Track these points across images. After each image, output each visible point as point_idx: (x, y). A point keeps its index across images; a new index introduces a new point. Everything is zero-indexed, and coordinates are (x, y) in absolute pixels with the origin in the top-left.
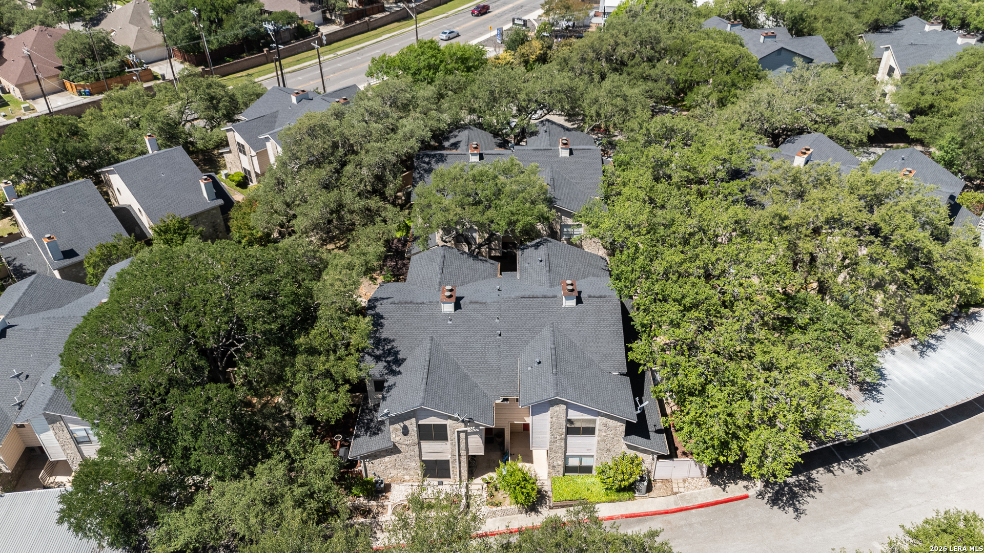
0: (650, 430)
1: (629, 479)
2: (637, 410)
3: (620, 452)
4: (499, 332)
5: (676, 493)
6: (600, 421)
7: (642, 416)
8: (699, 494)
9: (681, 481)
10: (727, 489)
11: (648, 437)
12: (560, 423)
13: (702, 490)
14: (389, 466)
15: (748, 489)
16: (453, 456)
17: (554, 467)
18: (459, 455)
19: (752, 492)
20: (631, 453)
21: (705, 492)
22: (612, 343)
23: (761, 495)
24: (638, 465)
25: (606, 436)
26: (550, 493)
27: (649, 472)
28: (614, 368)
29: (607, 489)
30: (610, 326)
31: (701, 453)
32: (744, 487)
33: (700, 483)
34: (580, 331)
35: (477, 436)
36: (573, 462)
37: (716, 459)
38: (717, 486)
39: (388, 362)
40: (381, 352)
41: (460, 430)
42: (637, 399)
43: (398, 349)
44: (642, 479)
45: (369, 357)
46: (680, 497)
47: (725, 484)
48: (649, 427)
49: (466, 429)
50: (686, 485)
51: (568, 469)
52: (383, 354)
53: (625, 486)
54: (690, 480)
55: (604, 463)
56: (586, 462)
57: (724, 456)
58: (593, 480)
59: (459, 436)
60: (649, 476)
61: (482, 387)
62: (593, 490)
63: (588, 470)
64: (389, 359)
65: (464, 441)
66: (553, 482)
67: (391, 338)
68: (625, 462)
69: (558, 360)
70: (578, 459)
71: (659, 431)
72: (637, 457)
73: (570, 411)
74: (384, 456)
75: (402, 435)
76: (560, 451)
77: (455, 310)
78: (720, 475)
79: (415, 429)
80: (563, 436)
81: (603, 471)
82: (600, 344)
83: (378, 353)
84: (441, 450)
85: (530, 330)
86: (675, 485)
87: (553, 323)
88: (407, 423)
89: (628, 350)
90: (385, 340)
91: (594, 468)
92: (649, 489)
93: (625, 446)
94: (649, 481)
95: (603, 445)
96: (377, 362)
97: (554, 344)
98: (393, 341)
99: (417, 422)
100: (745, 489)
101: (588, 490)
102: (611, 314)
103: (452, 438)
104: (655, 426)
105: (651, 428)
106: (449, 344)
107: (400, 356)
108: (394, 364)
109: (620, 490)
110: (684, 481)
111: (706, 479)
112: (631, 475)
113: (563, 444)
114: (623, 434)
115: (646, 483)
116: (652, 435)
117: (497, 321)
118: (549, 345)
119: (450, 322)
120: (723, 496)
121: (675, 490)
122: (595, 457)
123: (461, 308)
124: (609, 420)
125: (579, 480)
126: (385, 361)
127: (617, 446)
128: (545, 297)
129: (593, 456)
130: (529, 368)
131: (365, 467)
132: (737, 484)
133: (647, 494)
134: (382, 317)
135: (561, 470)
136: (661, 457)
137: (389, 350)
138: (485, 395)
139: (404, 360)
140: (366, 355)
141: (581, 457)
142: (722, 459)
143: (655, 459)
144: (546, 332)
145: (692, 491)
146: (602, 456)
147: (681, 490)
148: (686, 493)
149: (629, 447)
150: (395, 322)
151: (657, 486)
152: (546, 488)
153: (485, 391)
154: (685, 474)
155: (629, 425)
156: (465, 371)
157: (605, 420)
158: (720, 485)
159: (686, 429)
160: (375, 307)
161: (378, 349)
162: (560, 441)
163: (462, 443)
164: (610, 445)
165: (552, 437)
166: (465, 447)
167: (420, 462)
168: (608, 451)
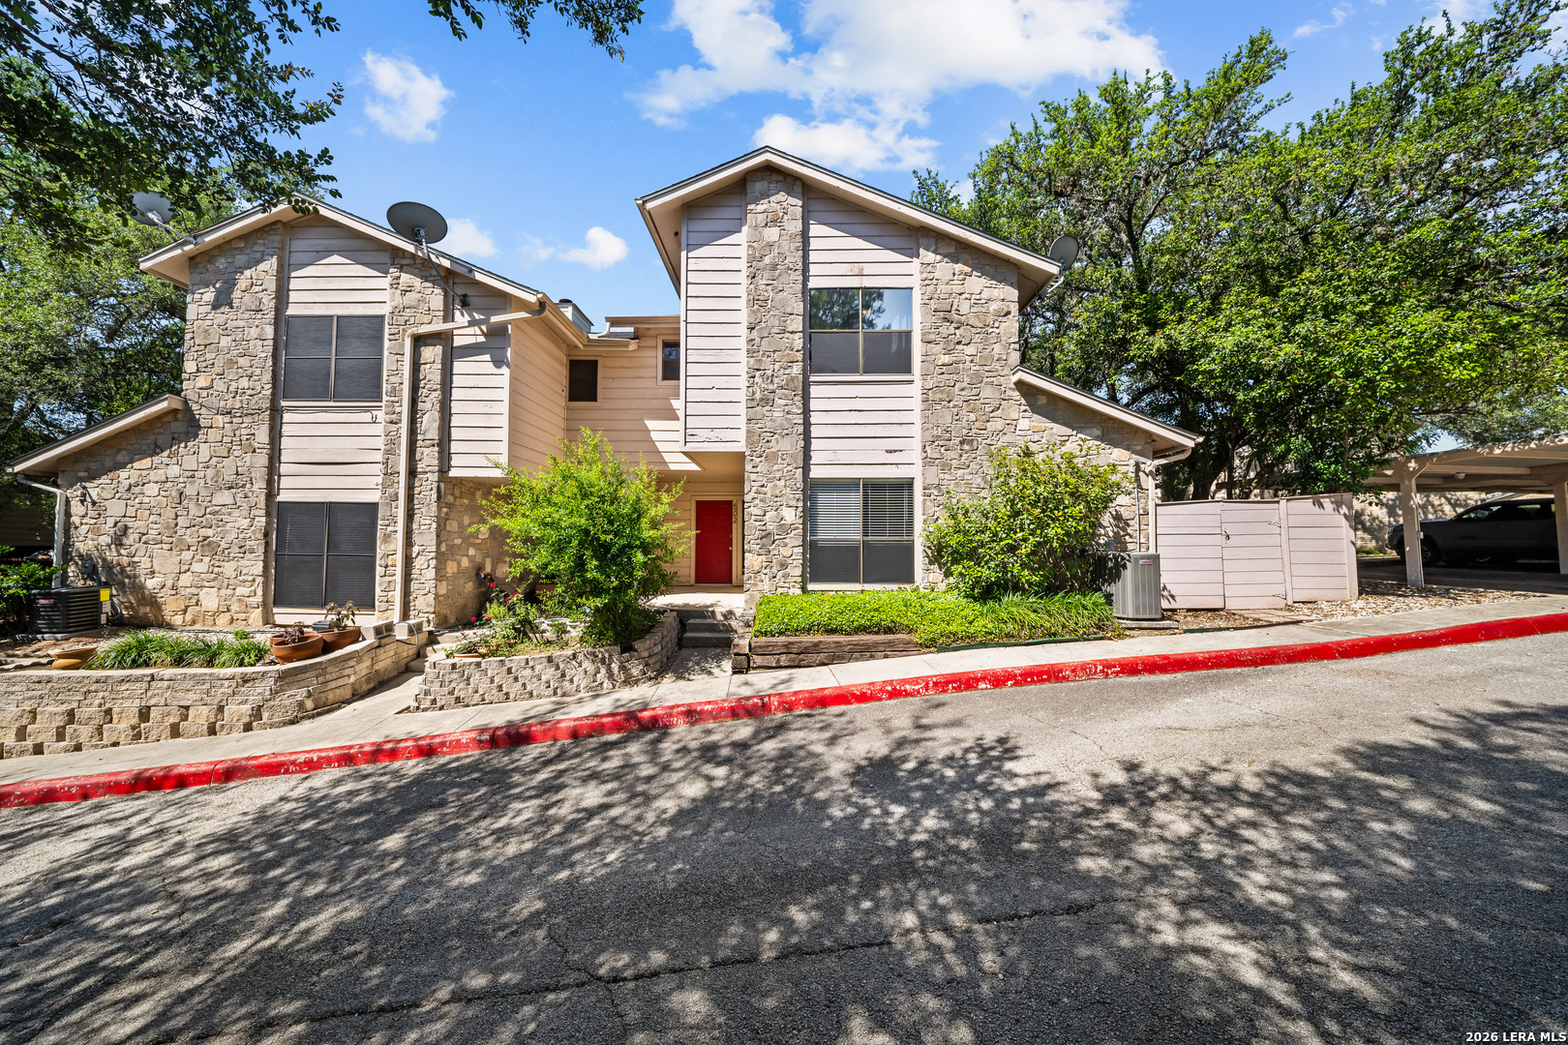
6: (927, 289)
12: (784, 303)
16: (390, 474)
18: (412, 473)
25: (953, 368)
41: (424, 326)
49: (447, 323)
51: (818, 562)
59: (416, 368)
65: (435, 397)
75: (220, 363)
76: (787, 448)
84: (351, 452)
91: (918, 544)
93: (1026, 423)
95: (944, 418)
103: (395, 380)
122: (919, 486)
127: (999, 423)
129: (908, 484)
133: (1170, 623)
162: (786, 397)
163: (428, 405)
164: (972, 417)
165: (758, 373)
166: (436, 425)
167: (268, 514)
168: (966, 447)
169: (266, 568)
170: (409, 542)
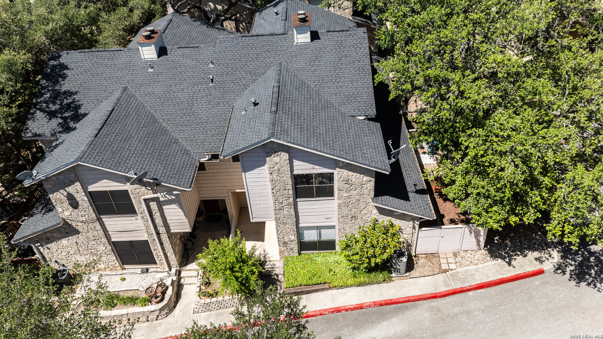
0: (409, 190)
1: (382, 254)
2: (390, 158)
3: (370, 219)
4: (211, 77)
5: (445, 271)
6: (339, 175)
7: (396, 167)
8: (477, 270)
9: (451, 255)
10: (513, 262)
11: (407, 198)
12: (284, 181)
13: (480, 266)
14: (72, 252)
15: (541, 262)
16: (150, 234)
17: (285, 243)
18: (158, 234)
19: (548, 266)
20: (385, 220)
21: (484, 268)
22: (357, 81)
23: (560, 268)
24: (394, 235)
25: (349, 197)
26: (280, 277)
27: (409, 245)
28: (359, 110)
29: (354, 268)
30: (354, 62)
31: (484, 213)
32: (536, 259)
33: (476, 257)
34: (315, 70)
35: (174, 206)
36: (310, 236)
37: (505, 220)
38: (500, 260)
39: (65, 119)
40: (57, 107)
41: (147, 197)
42: (390, 142)
43: (81, 103)
44: (400, 254)
45: (42, 113)
46: (451, 275)
47: (510, 257)
48: (408, 187)
49: (155, 195)
50: (458, 260)
51: (304, 246)
52: (60, 109)
53: (376, 264)
54: (462, 254)
55: (349, 235)
56: (326, 235)
57: (516, 215)
58: (337, 258)
59: (148, 207)
60: (409, 250)
61: (184, 143)
62: (337, 271)
63: (329, 245)
64: (67, 115)
65: (158, 214)
66: (286, 263)
67: (73, 90)
68: (377, 232)
69: (281, 99)
70: (315, 232)
71: (420, 192)
72: (392, 225)
73: (296, 163)
74: (60, 239)
75: (71, 209)
76: (290, 221)
77: (159, 56)
78: (502, 245)
79: (86, 198)
80: (291, 200)
81: (348, 246)
82: (340, 84)
83: (53, 108)
84: (131, 227)
85: (250, 73)
86: (443, 261)
87: (281, 64)
88: (71, 189)
89: (374, 71)
90: (65, 93)
91: (337, 242)
92: (410, 267)
93: (375, 211)
94: (410, 257)
95: (346, 211)
96: (50, 119)
97: (279, 82)
98: (76, 93)
99: (85, 188)
100: (538, 262)
101: (330, 270)
102: (356, 49)
103: (141, 210)
104: (415, 185)
105: (410, 188)
106: (146, 95)
107: (81, 111)
108: (71, 120)
109: (370, 270)
110: (455, 255)
111: (484, 252)
112: (385, 248)
113: (292, 212)
114: (372, 193)
115: (404, 259)
116: (411, 195)
117: (211, 66)
118: (273, 83)
119: (150, 70)
120: (509, 272)
121: (444, 267)
122: (337, 228)
123: (166, 54)
124: (351, 173)
125: (319, 259)
126: (61, 118)
127: (365, 212)
128: (272, 35)
129: (333, 227)
130: (243, 113)
131: (41, 253)
132: (525, 256)
133: (407, 274)
134: (66, 68)
135: (295, 246)
136: (425, 224)
137: (68, 105)
138: (187, 152)
139: (85, 115)
140: (38, 112)
141: (318, 228)
142: (513, 219)
143: (417, 227)
144: (272, 74)
145: (466, 268)
146: (346, 227)
147: (452, 266)
148: (459, 270)
149: (382, 211)
150: (82, 73)
151: (420, 262)
152: (277, 271)
153: (188, 148)
154: (456, 246)
155: (378, 177)
156: (164, 125)
157: (345, 173)
158: (503, 258)
159: (460, 180)
160: (60, 56)
161: (54, 103)
162: (288, 208)
163: (156, 216)
164: (356, 210)
165: (277, 202)
166: (162, 221)
167: (110, 245)
168: (353, 218)
169: (116, 258)
170: (163, 249)
